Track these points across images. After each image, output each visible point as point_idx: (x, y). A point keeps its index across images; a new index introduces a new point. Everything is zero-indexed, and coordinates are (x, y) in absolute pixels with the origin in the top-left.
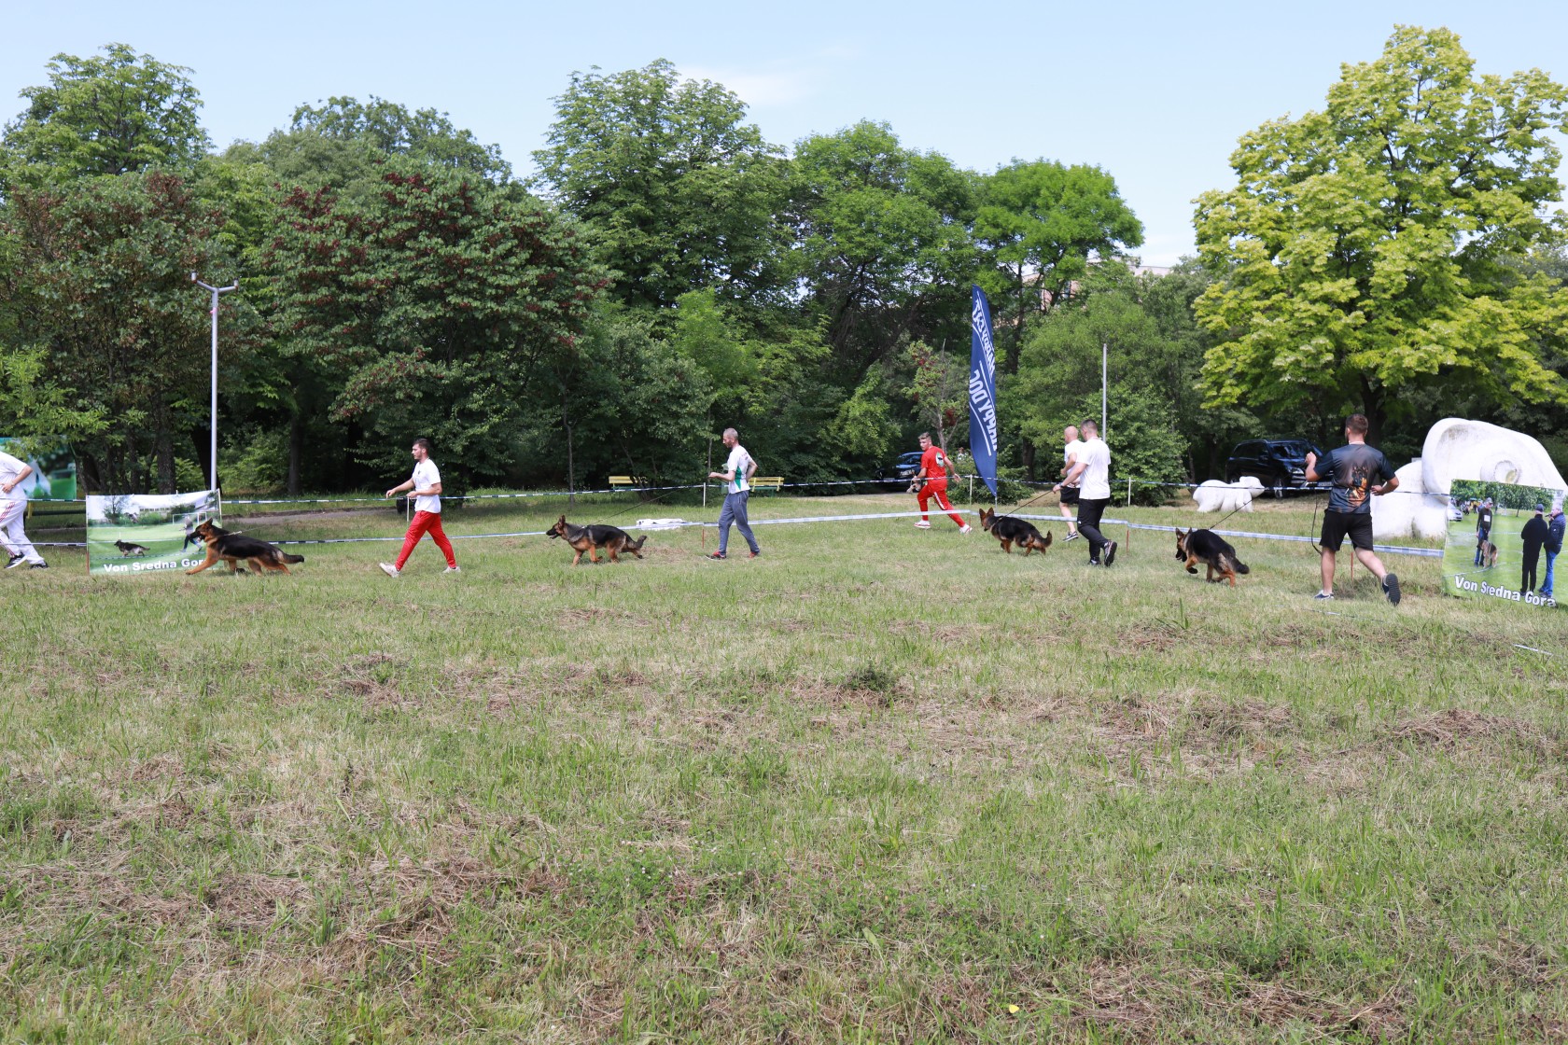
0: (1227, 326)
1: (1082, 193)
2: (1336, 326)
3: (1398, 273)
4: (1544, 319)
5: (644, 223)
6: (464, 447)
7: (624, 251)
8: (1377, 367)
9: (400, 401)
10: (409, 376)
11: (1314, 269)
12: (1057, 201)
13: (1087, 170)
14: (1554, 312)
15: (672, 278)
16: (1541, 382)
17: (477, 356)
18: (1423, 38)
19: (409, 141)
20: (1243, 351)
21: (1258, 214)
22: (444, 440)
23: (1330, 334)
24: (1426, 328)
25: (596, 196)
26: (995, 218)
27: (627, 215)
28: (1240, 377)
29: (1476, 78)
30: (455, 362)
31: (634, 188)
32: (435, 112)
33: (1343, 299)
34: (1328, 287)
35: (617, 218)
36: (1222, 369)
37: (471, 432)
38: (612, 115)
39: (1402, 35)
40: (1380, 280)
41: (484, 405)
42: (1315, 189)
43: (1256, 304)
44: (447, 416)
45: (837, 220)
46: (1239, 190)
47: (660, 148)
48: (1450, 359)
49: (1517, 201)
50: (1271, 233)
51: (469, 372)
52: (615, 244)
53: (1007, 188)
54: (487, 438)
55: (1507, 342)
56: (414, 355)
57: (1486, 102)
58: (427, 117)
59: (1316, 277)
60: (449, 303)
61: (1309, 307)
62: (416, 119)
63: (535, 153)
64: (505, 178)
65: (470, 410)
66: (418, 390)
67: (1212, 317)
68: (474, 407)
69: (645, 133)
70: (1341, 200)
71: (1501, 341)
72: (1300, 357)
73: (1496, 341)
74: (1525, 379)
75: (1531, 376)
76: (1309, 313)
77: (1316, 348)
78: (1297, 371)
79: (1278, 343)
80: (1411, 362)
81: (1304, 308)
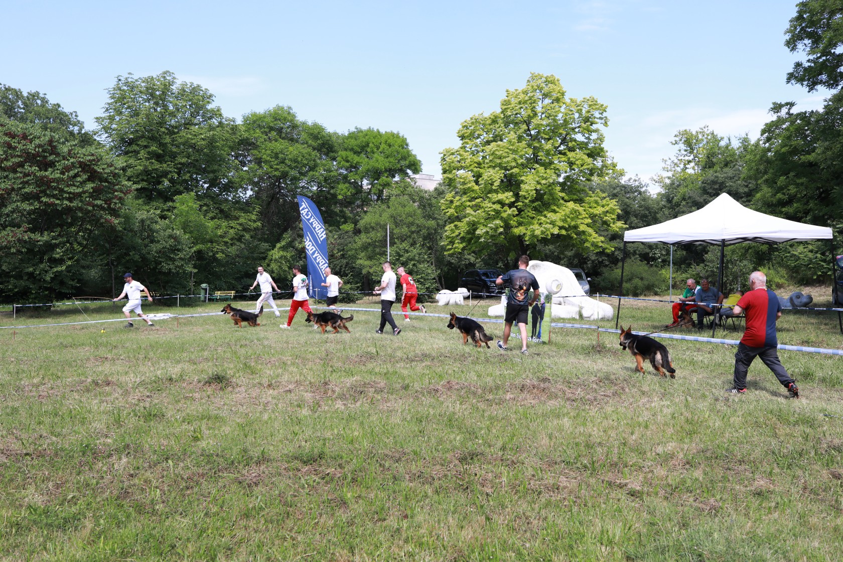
0: (456, 214)
1: (390, 146)
2: (504, 215)
3: (532, 190)
4: (599, 213)
5: (159, 158)
6: (51, 278)
7: (146, 172)
8: (524, 234)
9: (14, 254)
10: (19, 240)
11: (494, 188)
12: (378, 149)
13: (393, 135)
14: (603, 210)
15: (173, 186)
16: (598, 242)
17: (59, 229)
18: (544, 79)
19: (24, 109)
20: (463, 226)
21: (469, 160)
22: (40, 274)
23: (502, 218)
24: (545, 217)
25: (131, 142)
26: (347, 157)
27: (149, 153)
28: (463, 239)
29: (567, 99)
30: (46, 233)
31: (153, 138)
32: (38, 93)
33: (507, 202)
34: (501, 196)
35: (143, 154)
36: (454, 235)
37: (55, 270)
38: (140, 99)
39: (534, 77)
40: (524, 193)
41: (63, 255)
42: (494, 149)
43: (468, 203)
44: (41, 262)
45: (265, 156)
46: (461, 148)
47: (167, 118)
48: (556, 231)
49: (585, 157)
50: (475, 169)
51: (54, 238)
52: (141, 168)
53: (353, 142)
54: (65, 273)
55: (582, 223)
56: (22, 229)
57: (571, 111)
58: (34, 96)
59: (496, 192)
60: (42, 202)
61: (492, 205)
62: (27, 97)
63: (97, 118)
64: (81, 129)
65: (55, 258)
66: (23, 247)
67: (449, 210)
68: (57, 256)
69: (159, 109)
70: (506, 154)
71: (579, 223)
72: (488, 230)
73: (577, 223)
74: (590, 241)
75: (593, 239)
76: (492, 208)
77: (495, 225)
78: (487, 236)
79: (478, 223)
80: (538, 232)
81: (489, 206)
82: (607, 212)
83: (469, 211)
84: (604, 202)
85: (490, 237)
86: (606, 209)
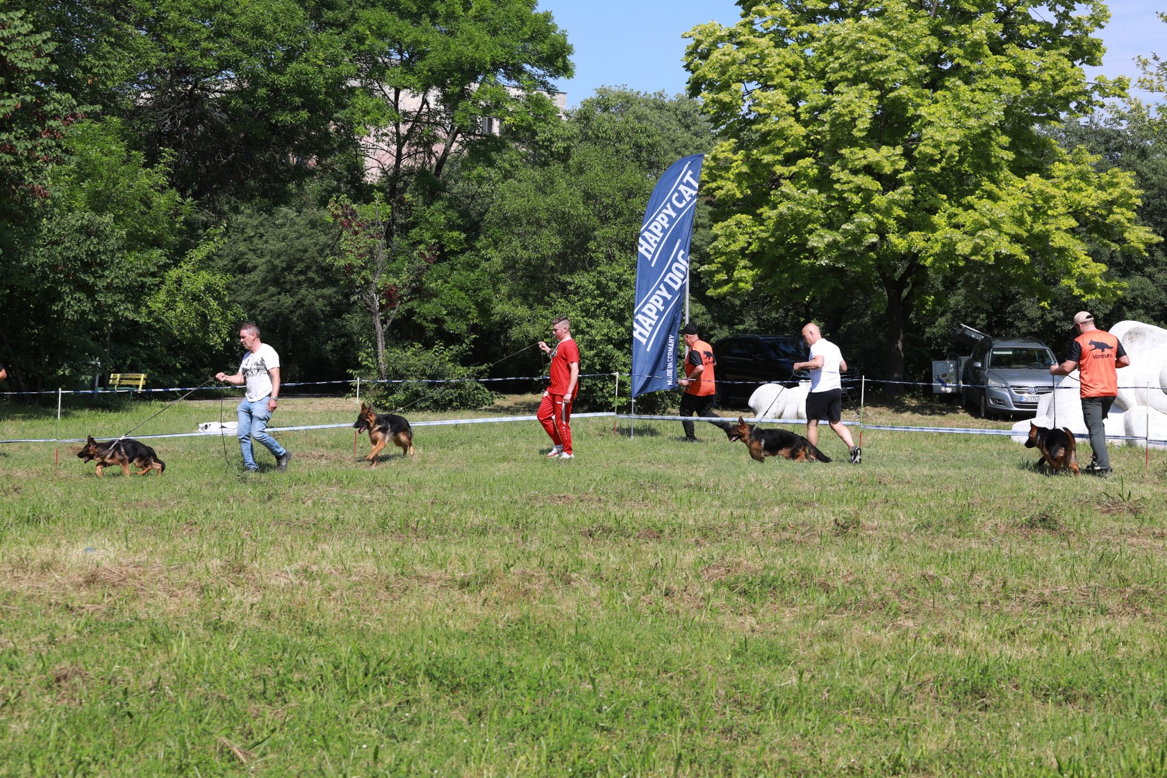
3: (949, 144)
4: (1095, 204)
8: (922, 251)
11: (857, 133)
14: (1103, 196)
16: (1094, 276)
34: (872, 155)
40: (929, 150)
42: (855, 36)
48: (1004, 247)
49: (1066, 63)
55: (1057, 229)
59: (853, 142)
61: (852, 178)
70: (882, 51)
71: (1053, 227)
72: (839, 238)
73: (1047, 226)
74: (1076, 272)
75: (1083, 269)
76: (851, 185)
77: (858, 227)
78: (834, 253)
79: (808, 219)
80: (964, 247)
81: (845, 179)
82: (1113, 203)
83: (787, 187)
84: (1106, 178)
85: (840, 255)
86: (1110, 194)
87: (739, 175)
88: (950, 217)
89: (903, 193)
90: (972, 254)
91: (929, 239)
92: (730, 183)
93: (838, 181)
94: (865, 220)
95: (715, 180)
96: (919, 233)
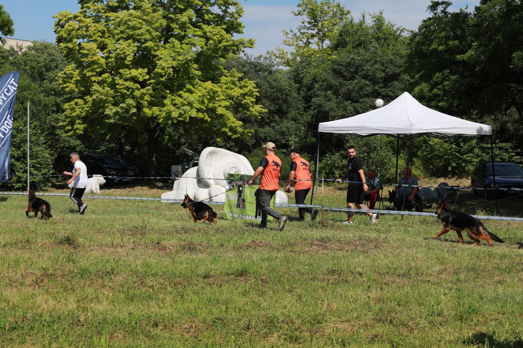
3: (168, 68)
4: (237, 95)
11: (126, 62)
14: (241, 91)
16: (237, 127)
34: (134, 72)
36: (75, 114)
40: (160, 71)
42: (126, 18)
43: (93, 78)
55: (220, 106)
61: (124, 83)
70: (139, 25)
71: (217, 105)
72: (119, 110)
73: (215, 105)
74: (229, 125)
75: (231, 123)
76: (124, 86)
77: (127, 105)
78: (117, 117)
79: (106, 101)
80: (175, 114)
81: (121, 83)
82: (246, 94)
83: (96, 87)
84: (243, 83)
85: (120, 118)
86: (244, 90)
87: (77, 81)
88: (172, 100)
89: (148, 90)
90: (179, 117)
91: (161, 110)
92: (72, 84)
93: (118, 84)
94: (130, 102)
95: (66, 83)
96: (157, 108)
